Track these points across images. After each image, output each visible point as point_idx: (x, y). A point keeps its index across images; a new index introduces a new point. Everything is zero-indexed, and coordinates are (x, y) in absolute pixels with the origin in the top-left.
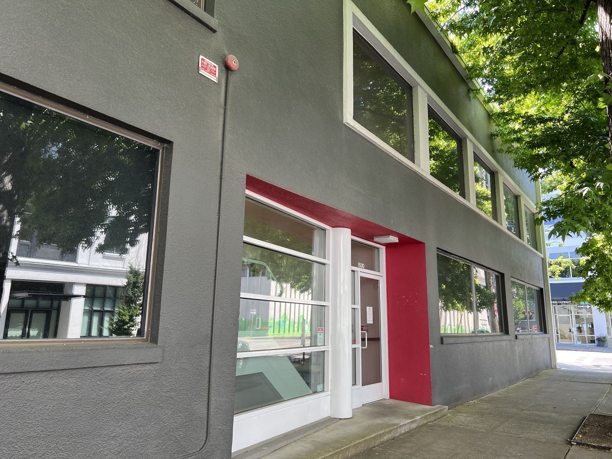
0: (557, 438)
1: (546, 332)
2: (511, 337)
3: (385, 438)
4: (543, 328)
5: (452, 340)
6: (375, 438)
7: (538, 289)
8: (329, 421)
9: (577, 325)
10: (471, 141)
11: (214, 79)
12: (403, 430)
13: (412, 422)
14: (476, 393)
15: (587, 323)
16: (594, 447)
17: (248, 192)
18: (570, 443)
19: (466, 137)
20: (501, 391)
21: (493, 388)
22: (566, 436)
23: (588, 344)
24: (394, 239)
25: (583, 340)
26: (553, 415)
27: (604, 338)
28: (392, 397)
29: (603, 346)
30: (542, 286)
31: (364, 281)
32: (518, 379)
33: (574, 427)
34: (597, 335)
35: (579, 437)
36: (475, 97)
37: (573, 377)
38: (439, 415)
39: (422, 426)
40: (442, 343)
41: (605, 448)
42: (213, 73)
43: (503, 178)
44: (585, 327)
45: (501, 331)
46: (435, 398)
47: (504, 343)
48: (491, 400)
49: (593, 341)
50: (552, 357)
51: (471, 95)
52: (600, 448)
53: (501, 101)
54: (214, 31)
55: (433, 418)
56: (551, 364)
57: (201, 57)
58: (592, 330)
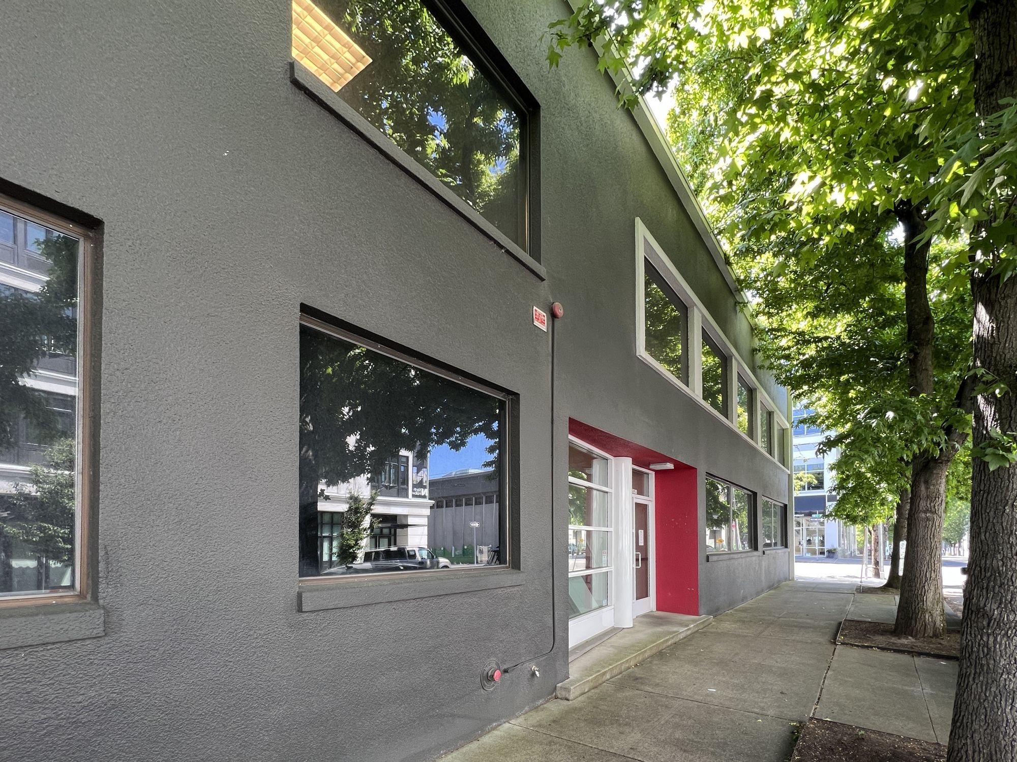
0: (821, 640)
1: (786, 547)
2: (759, 553)
3: (670, 643)
4: (785, 544)
5: (715, 558)
6: (663, 643)
7: (782, 505)
8: (614, 631)
9: (808, 538)
10: (736, 359)
11: (544, 328)
12: (681, 636)
13: (688, 629)
14: (731, 604)
15: (819, 535)
16: (858, 646)
17: (571, 437)
18: (835, 643)
19: (731, 356)
20: (750, 602)
21: (744, 599)
22: (828, 637)
23: (818, 556)
24: (670, 466)
25: (813, 552)
26: (809, 621)
27: (835, 550)
28: (658, 609)
29: (832, 557)
30: (787, 503)
31: (638, 505)
32: (762, 591)
33: (834, 631)
34: (827, 547)
35: (840, 638)
36: (742, 311)
37: (814, 588)
38: (706, 624)
39: (695, 632)
40: (708, 561)
41: (867, 647)
42: (543, 323)
43: (762, 396)
44: (817, 539)
45: (751, 547)
46: (702, 609)
47: (754, 558)
48: (744, 610)
49: (822, 553)
50: (790, 569)
51: (738, 308)
52: (863, 647)
53: (770, 315)
54: (542, 280)
55: (702, 626)
56: (789, 577)
57: (535, 308)
58: (822, 543)
